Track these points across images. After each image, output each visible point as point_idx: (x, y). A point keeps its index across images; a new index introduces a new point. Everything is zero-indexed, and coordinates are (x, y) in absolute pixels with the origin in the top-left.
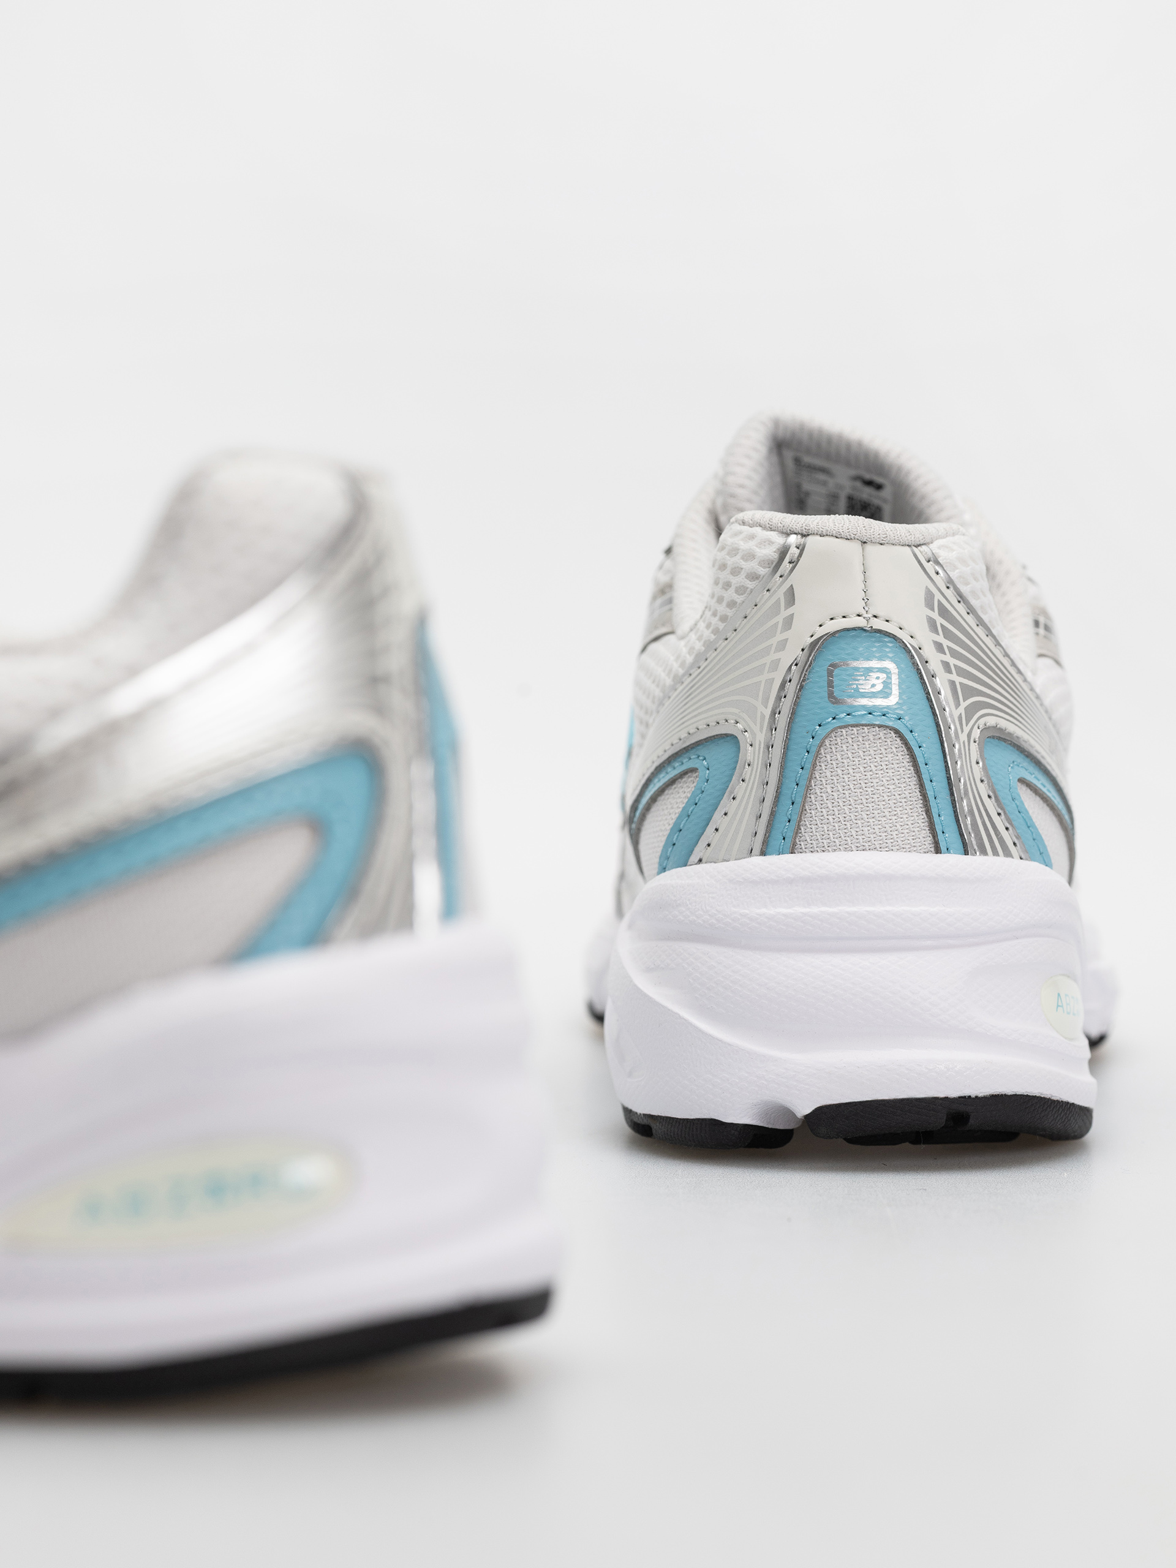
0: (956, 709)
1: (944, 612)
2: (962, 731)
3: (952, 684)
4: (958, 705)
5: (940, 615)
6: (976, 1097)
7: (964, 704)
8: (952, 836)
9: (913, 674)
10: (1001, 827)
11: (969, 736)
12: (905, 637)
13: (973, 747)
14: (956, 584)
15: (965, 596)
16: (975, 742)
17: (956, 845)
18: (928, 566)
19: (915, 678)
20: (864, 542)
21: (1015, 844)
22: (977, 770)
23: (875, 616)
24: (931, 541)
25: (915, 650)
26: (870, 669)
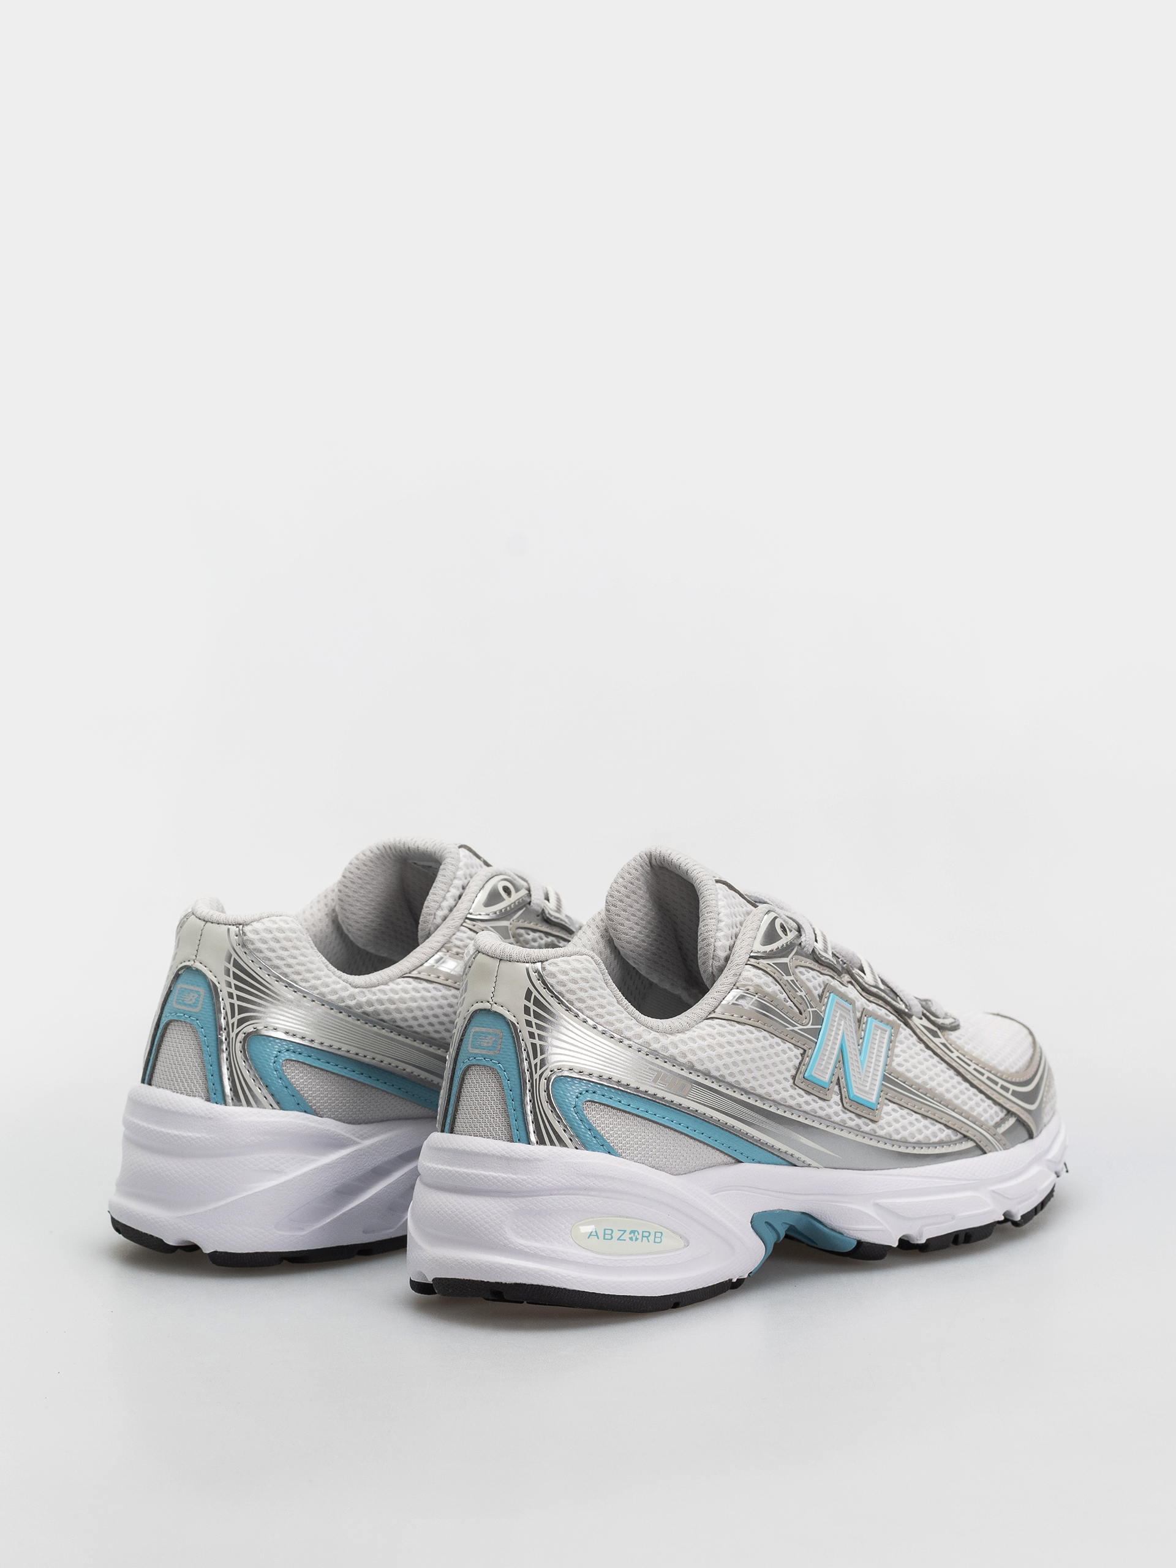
1: (537, 1002)
3: (534, 1045)
4: (535, 1057)
5: (533, 1004)
7: (540, 1057)
8: (523, 1133)
9: (511, 1038)
10: (559, 1129)
11: (541, 1076)
12: (509, 1016)
13: (544, 1081)
14: (552, 986)
15: (558, 993)
16: (545, 1079)
17: (524, 1138)
18: (534, 976)
19: (511, 1041)
20: (501, 960)
21: (571, 1140)
22: (543, 1095)
23: (496, 1003)
24: (547, 960)
25: (513, 1024)
26: (489, 1034)
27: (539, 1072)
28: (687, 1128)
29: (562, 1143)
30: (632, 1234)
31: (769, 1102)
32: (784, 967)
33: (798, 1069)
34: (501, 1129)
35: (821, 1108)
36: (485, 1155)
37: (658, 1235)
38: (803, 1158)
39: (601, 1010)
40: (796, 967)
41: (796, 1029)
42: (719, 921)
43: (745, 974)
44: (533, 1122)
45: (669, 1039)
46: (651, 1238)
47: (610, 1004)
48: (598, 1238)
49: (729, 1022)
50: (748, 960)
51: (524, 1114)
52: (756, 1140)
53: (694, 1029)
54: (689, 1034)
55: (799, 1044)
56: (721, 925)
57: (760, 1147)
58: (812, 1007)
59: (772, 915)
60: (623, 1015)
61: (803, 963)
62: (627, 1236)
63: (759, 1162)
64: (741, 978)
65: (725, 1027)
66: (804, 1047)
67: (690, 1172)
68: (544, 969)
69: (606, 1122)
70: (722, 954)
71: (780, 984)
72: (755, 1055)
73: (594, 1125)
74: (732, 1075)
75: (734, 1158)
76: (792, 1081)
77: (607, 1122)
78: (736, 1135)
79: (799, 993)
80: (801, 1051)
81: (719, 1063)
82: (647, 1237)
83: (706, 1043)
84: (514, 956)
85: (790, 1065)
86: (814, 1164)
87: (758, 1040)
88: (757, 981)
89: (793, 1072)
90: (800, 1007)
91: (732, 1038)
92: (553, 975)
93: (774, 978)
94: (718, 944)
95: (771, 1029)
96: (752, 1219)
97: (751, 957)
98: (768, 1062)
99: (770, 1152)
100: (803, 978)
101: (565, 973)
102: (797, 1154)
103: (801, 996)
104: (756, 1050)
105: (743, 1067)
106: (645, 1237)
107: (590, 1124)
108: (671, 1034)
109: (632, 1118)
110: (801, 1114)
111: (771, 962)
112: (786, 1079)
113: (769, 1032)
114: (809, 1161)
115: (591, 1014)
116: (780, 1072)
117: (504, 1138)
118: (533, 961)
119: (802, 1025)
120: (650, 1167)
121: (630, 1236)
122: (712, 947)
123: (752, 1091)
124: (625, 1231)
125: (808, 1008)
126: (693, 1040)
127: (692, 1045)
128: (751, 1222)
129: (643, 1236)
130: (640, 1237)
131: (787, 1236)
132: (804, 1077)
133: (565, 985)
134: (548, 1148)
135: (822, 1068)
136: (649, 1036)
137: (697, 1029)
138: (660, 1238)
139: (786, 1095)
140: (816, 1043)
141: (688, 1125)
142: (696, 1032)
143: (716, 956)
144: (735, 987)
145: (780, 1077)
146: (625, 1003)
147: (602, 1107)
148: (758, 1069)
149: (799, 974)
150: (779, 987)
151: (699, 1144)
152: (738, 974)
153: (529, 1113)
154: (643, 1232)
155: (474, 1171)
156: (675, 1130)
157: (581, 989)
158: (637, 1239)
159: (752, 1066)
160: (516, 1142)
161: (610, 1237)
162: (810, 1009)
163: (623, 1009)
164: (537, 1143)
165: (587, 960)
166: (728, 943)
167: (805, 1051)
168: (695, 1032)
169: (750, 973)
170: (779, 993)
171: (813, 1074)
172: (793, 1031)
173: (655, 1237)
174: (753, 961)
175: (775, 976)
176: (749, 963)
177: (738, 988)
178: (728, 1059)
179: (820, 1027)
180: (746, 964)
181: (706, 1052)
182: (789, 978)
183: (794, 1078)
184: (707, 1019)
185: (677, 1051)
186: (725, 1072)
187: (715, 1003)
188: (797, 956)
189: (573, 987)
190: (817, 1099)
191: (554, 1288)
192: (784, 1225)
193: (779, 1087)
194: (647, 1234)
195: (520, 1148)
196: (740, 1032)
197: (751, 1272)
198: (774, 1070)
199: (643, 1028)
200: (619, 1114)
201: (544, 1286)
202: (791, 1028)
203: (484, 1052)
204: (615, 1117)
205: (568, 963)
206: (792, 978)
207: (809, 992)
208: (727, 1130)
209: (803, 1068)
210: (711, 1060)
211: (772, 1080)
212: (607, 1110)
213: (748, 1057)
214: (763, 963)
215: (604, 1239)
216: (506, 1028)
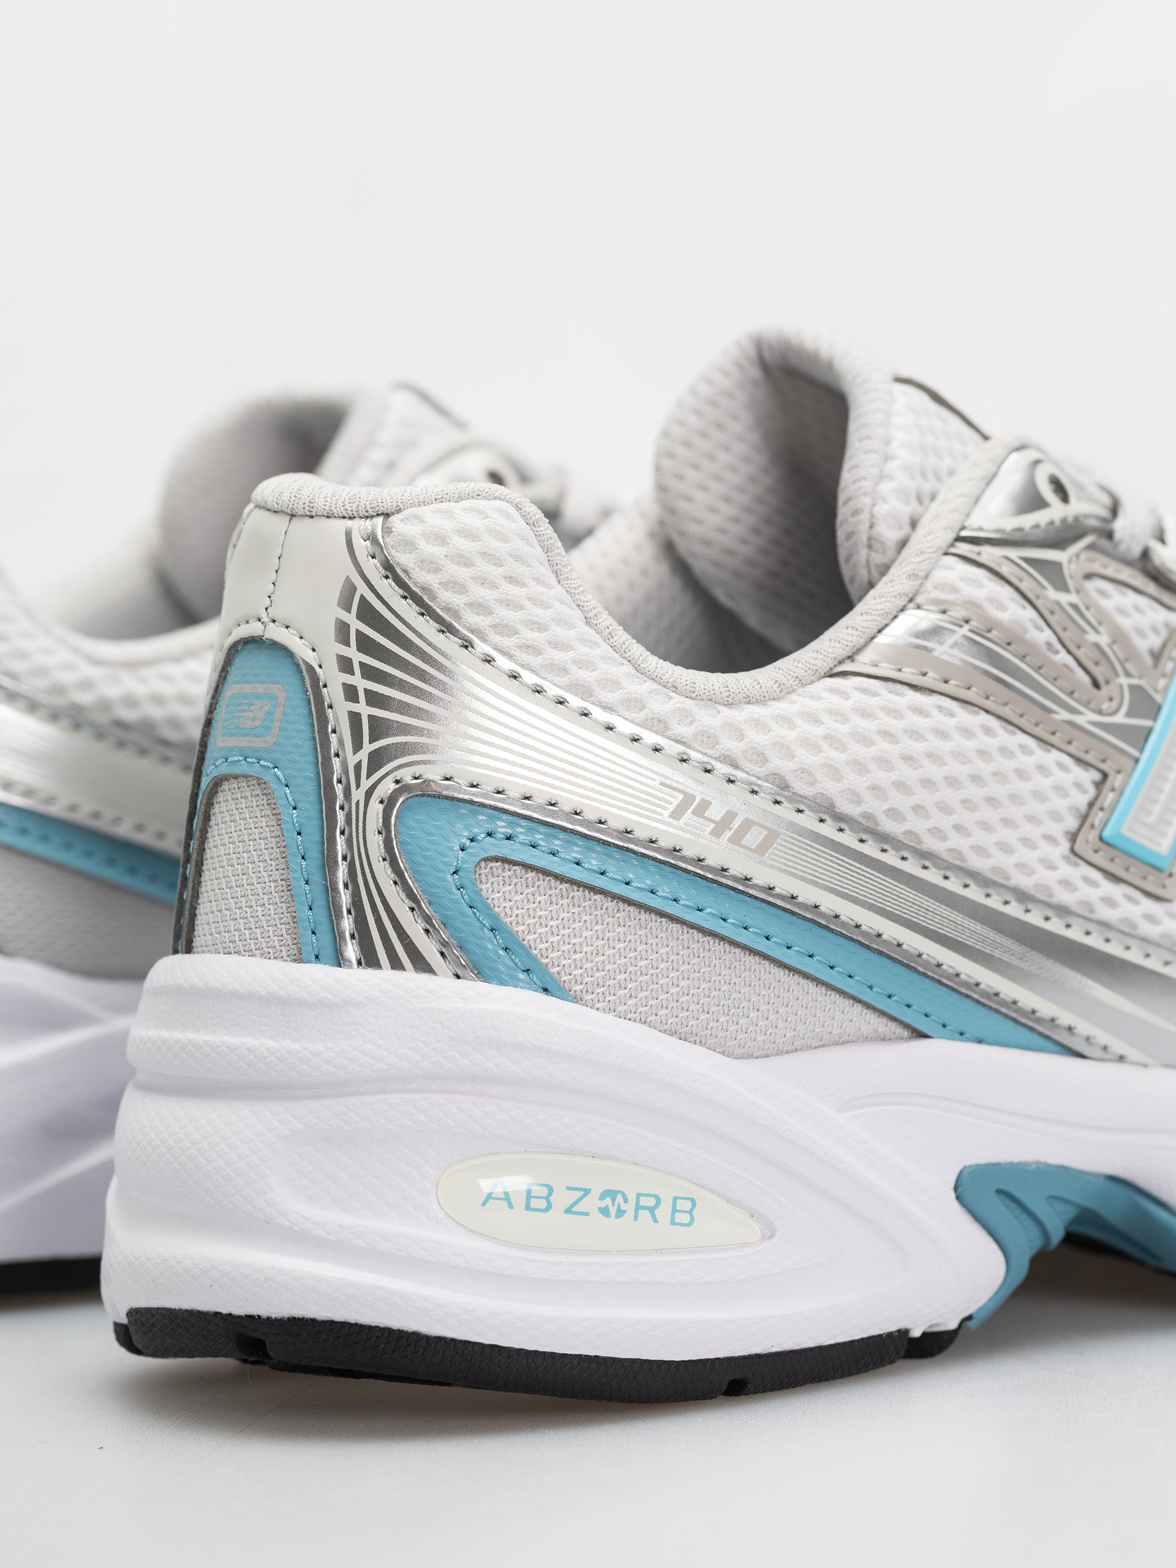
0: (354, 753)
1: (367, 613)
2: (358, 786)
3: (355, 718)
4: (358, 746)
5: (358, 617)
6: (268, 1318)
7: (368, 747)
8: (325, 938)
9: (303, 704)
10: (414, 928)
11: (369, 793)
12: (302, 651)
13: (376, 809)
14: (406, 572)
15: (423, 589)
16: (381, 802)
17: (328, 952)
18: (362, 547)
19: (304, 711)
20: (293, 516)
21: (442, 954)
22: (376, 843)
23: (274, 621)
24: (399, 511)
25: (310, 668)
26: (258, 697)
27: (366, 784)
28: (767, 938)
29: (422, 965)
30: (608, 1201)
31: (1003, 891)
32: (1053, 573)
33: (1084, 818)
34: (278, 932)
35: (1150, 918)
36: (234, 996)
37: (686, 1205)
38: (1102, 1037)
39: (535, 635)
40: (1089, 576)
41: (1079, 720)
42: (887, 458)
43: (940, 575)
44: (349, 912)
45: (722, 714)
46: (664, 1212)
47: (560, 621)
48: (511, 1206)
49: (890, 685)
50: (952, 545)
51: (331, 889)
52: (966, 984)
53: (793, 696)
54: (775, 707)
55: (1088, 758)
56: (892, 466)
57: (978, 1002)
58: (1128, 674)
59: (1030, 455)
60: (598, 652)
61: (1109, 572)
62: (592, 1203)
63: (980, 1041)
64: (928, 585)
65: (876, 695)
66: (1105, 767)
67: (779, 1053)
68: (387, 531)
69: (539, 913)
70: (889, 534)
71: (1034, 607)
72: (955, 768)
73: (508, 920)
74: (894, 814)
75: (906, 1026)
76: (1065, 846)
77: (543, 913)
78: (908, 967)
79: (1092, 637)
80: (1096, 776)
81: (858, 782)
82: (652, 1210)
83: (819, 731)
84: (320, 505)
85: (1061, 804)
86: (1132, 1054)
87: (967, 732)
88: (969, 591)
89: (1072, 823)
90: (1097, 672)
91: (894, 721)
92: (409, 544)
93: (1017, 589)
94: (881, 509)
95: (1006, 712)
96: (957, 1181)
97: (959, 539)
98: (996, 789)
99: (1006, 1016)
100: (1107, 604)
101: (440, 539)
102: (1084, 1027)
103: (1097, 646)
104: (960, 756)
105: (927, 799)
106: (644, 1208)
107: (495, 917)
108: (729, 705)
109: (611, 904)
110: (1091, 927)
111: (1014, 553)
112: (1049, 838)
113: (999, 717)
114: (1118, 1047)
115: (507, 642)
116: (1032, 819)
117: (284, 954)
118: (362, 513)
119: (1100, 712)
120: (665, 1032)
121: (603, 1204)
122: (865, 517)
123: (957, 862)
124: (587, 1192)
125: (1117, 675)
126: (787, 721)
127: (782, 732)
128: (956, 1189)
129: (638, 1207)
130: (630, 1207)
131: (1072, 1239)
132: (1101, 839)
133: (437, 570)
134: (386, 975)
135: (1151, 819)
136: (662, 705)
137: (801, 698)
138: (690, 1212)
139: (1050, 878)
140: (1137, 761)
141: (769, 931)
142: (799, 702)
143: (876, 539)
144: (911, 605)
145: (1034, 832)
146: (605, 623)
147: (531, 875)
148: (968, 804)
149: (1096, 596)
150: (1030, 613)
151: (802, 981)
152: (921, 574)
153: (341, 887)
154: (639, 1196)
155: (211, 1038)
156: (733, 943)
157: (483, 581)
158: (620, 1213)
159: (952, 797)
160: (310, 962)
161: (543, 1204)
162: (1124, 681)
163: (597, 638)
164: (359, 963)
165: (501, 512)
166: (905, 510)
167: (1105, 776)
168: (794, 703)
169: (954, 571)
170: (1030, 627)
171: (1125, 831)
172: (1071, 723)
173: (674, 1211)
174: (964, 548)
175: (1024, 586)
176: (952, 550)
177: (919, 607)
178: (882, 775)
179: (1147, 723)
180: (946, 554)
181: (820, 751)
182: (1064, 598)
183: (1073, 837)
184: (831, 676)
185: (741, 746)
186: (875, 806)
187: (854, 639)
188: (1092, 554)
189: (462, 573)
190: (1137, 895)
191: (388, 1331)
192: (1060, 1206)
193: (1025, 855)
194: (651, 1202)
195: (320, 974)
196: (919, 711)
197: (969, 1318)
198: (1016, 813)
199: (649, 685)
200: (578, 894)
201: (361, 1326)
202: (1064, 715)
203: (244, 742)
204: (565, 901)
205: (450, 515)
206: (1073, 598)
207: (1119, 637)
208: (880, 953)
209: (1098, 817)
210: (836, 774)
211: (1010, 836)
212: (544, 882)
213: (936, 772)
214: (989, 554)
215: (528, 1208)
216: (293, 679)
